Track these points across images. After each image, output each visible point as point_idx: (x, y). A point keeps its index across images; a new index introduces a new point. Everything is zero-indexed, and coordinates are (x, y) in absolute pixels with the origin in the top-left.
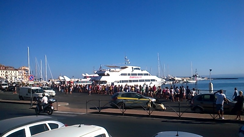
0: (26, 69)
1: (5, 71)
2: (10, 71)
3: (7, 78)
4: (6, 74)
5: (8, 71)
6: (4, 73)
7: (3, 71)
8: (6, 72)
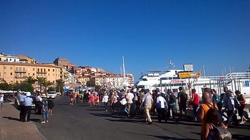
0: (130, 76)
1: (112, 78)
2: (117, 78)
3: (114, 84)
4: (114, 81)
5: (115, 78)
6: (112, 80)
7: (110, 78)
8: (114, 79)
